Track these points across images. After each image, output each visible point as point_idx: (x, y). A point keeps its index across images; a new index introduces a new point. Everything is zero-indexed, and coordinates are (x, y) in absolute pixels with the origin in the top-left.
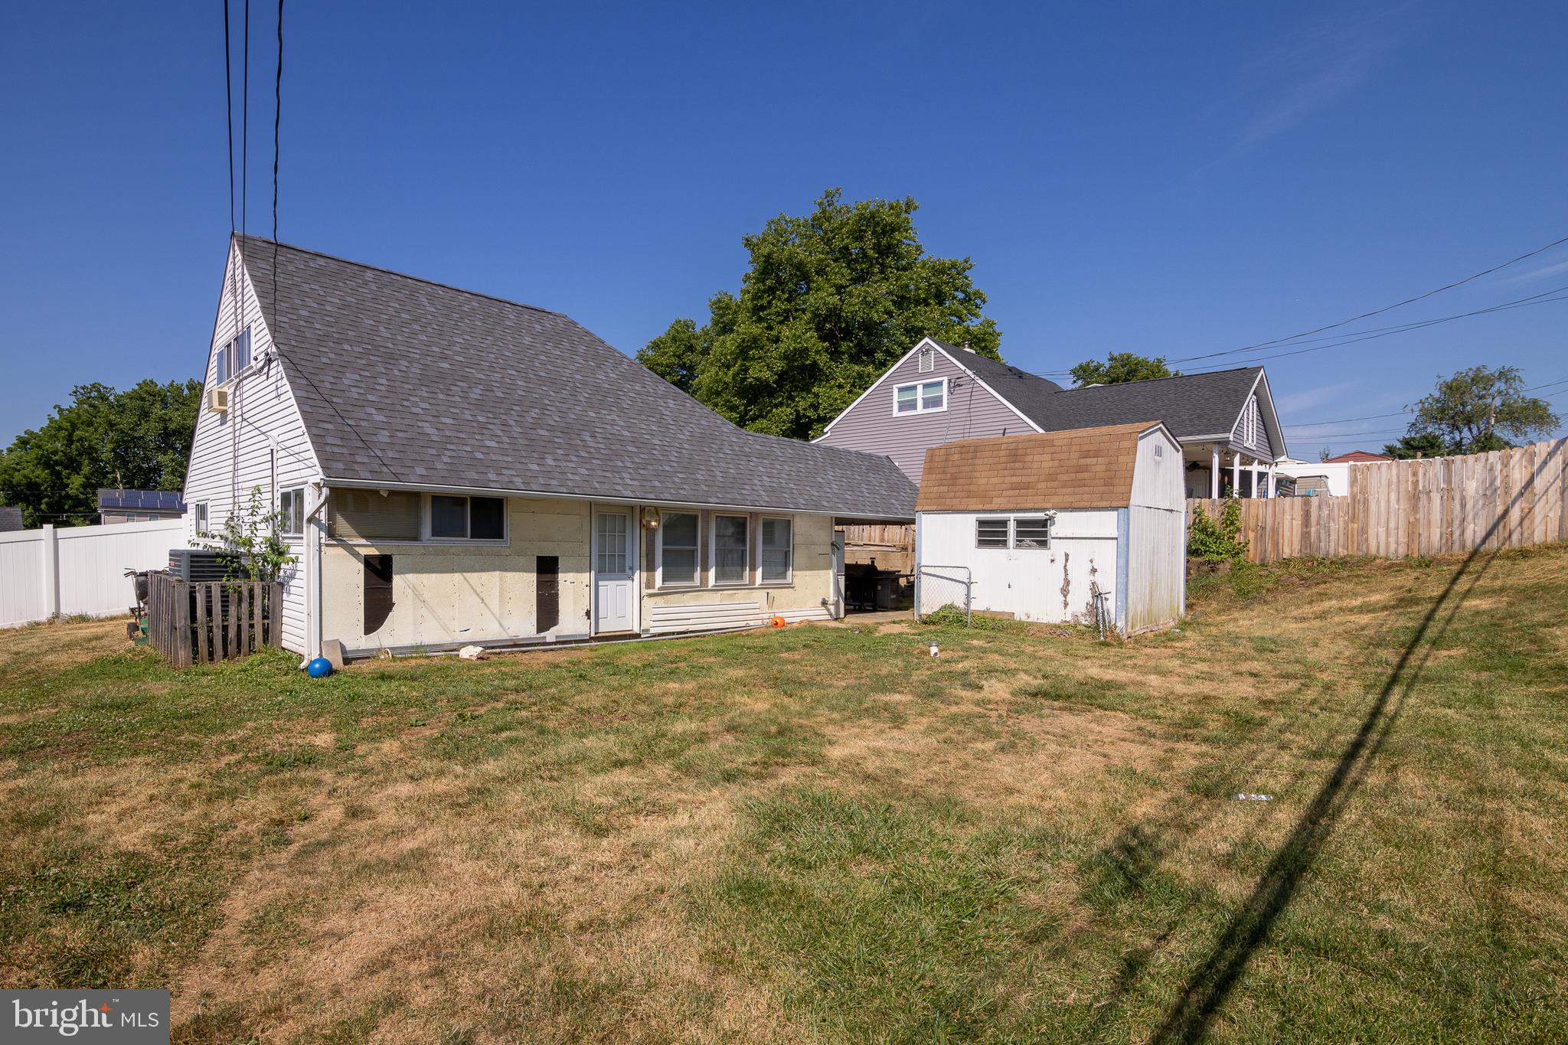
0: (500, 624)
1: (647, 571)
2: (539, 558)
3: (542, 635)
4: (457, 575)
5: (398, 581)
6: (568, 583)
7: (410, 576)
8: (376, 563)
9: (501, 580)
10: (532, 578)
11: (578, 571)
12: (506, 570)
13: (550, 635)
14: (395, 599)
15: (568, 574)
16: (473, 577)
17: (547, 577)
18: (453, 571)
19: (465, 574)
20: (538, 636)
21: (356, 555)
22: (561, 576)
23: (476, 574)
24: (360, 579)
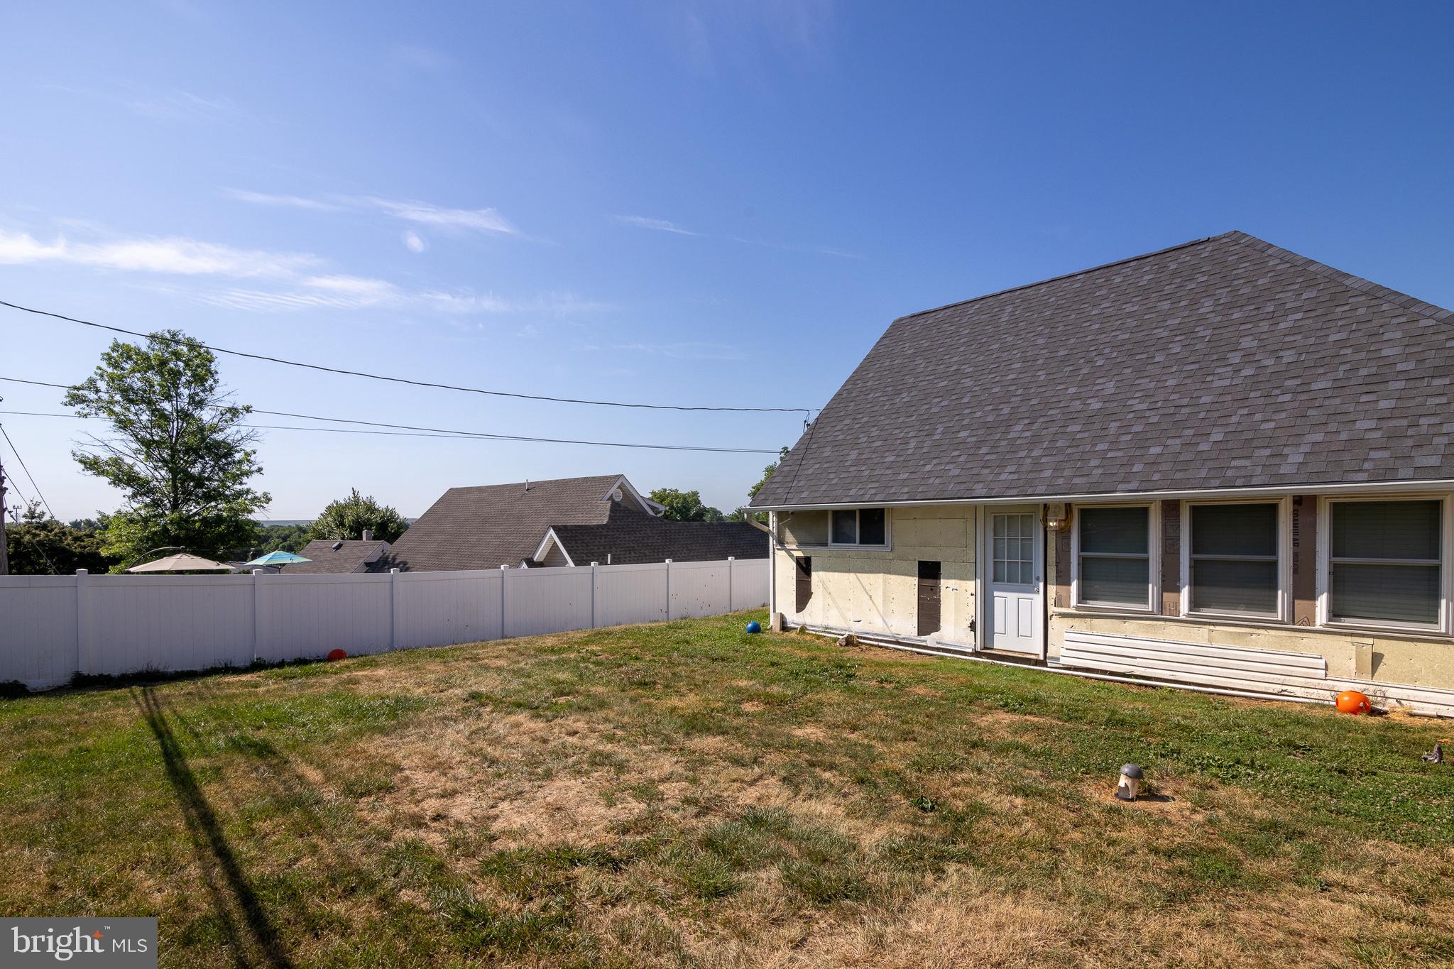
0: (884, 621)
1: (1058, 584)
2: (920, 563)
3: (923, 638)
4: (852, 575)
5: (814, 575)
6: (950, 589)
7: (821, 573)
8: (802, 562)
9: (885, 581)
10: (914, 581)
11: (961, 579)
12: (890, 573)
13: (931, 640)
14: (813, 589)
15: (953, 581)
16: (864, 577)
17: (929, 582)
18: (849, 571)
19: (859, 575)
20: (918, 638)
21: (791, 556)
22: (943, 583)
23: (866, 575)
24: (793, 573)
